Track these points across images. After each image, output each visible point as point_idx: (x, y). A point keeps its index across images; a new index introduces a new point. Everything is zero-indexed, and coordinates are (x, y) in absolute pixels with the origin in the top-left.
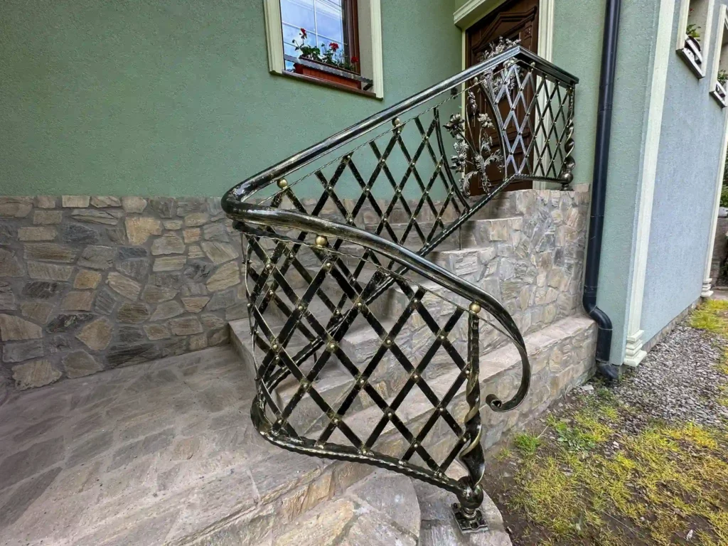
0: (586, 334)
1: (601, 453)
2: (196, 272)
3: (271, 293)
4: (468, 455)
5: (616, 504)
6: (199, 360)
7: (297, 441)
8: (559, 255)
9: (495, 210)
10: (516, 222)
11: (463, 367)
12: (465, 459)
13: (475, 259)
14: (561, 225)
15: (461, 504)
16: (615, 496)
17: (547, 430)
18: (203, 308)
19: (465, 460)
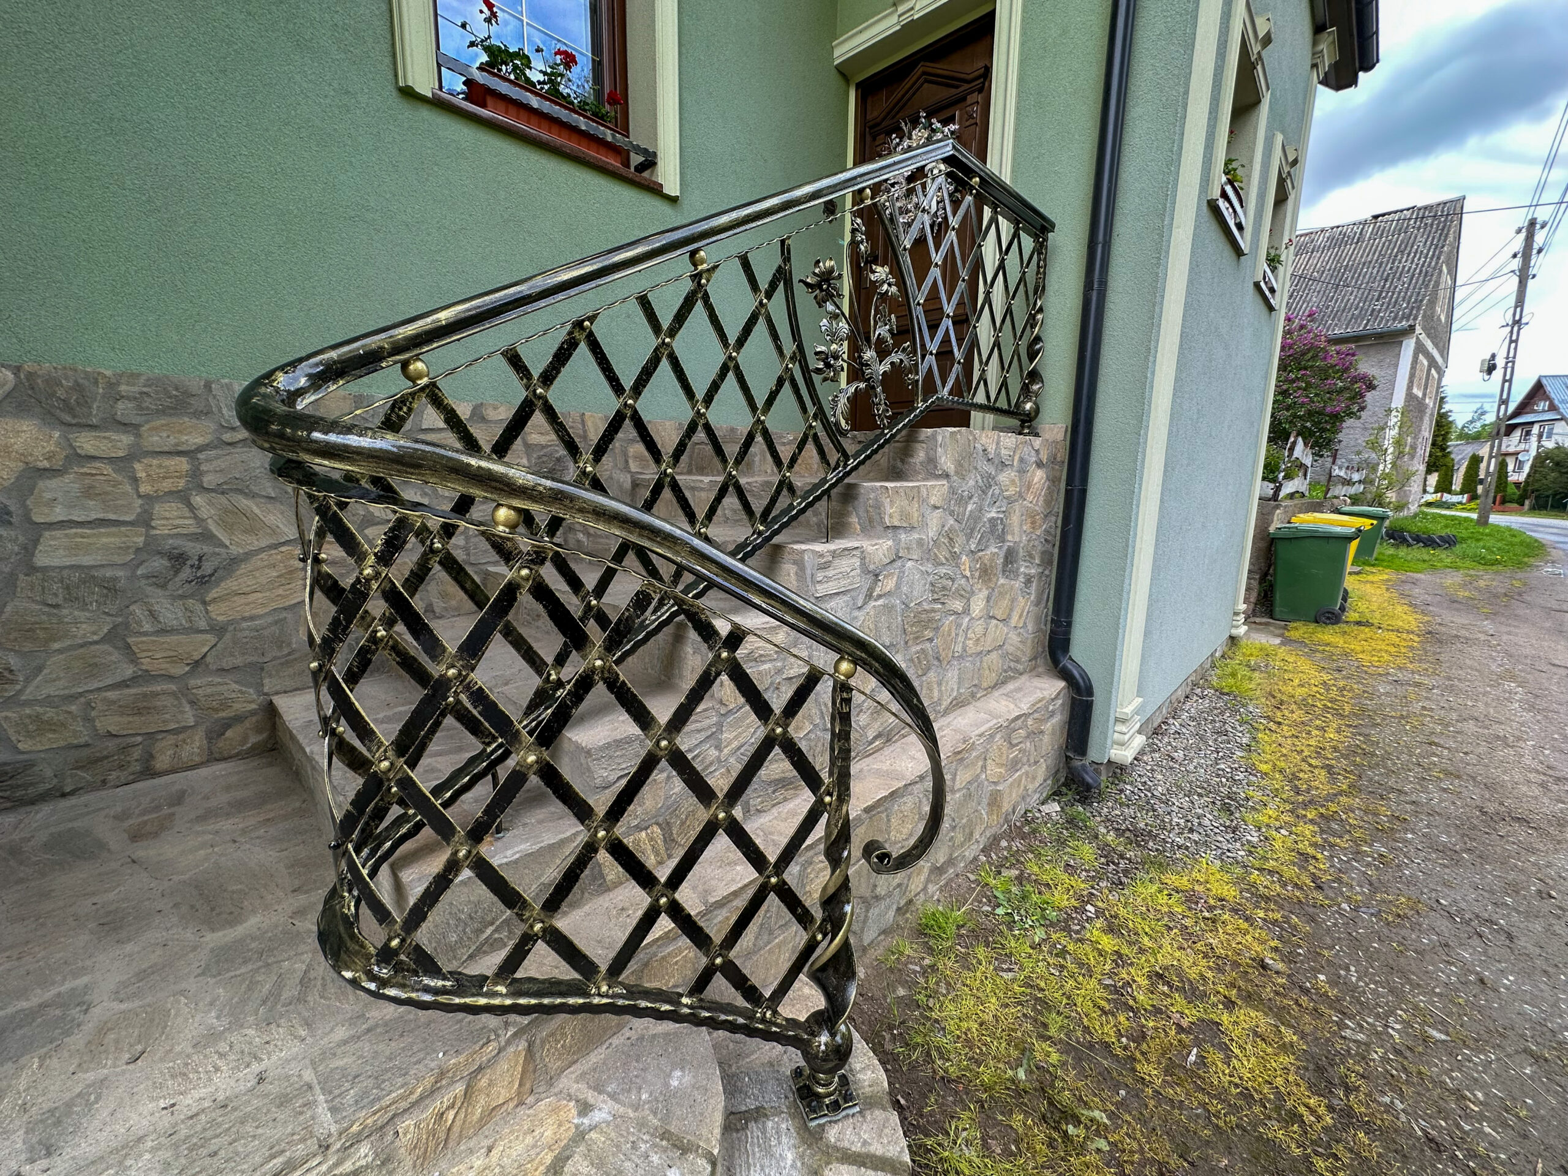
0: (1051, 708)
1: (1067, 929)
2: (177, 572)
3: (382, 633)
4: (823, 968)
5: (1085, 1020)
6: (179, 799)
7: (440, 983)
8: (1010, 557)
9: (899, 464)
10: (936, 490)
11: (819, 788)
12: (819, 974)
13: (856, 562)
14: (1016, 501)
15: (811, 1069)
16: (1083, 1005)
17: (977, 895)
18: (197, 662)
19: (819, 978)
